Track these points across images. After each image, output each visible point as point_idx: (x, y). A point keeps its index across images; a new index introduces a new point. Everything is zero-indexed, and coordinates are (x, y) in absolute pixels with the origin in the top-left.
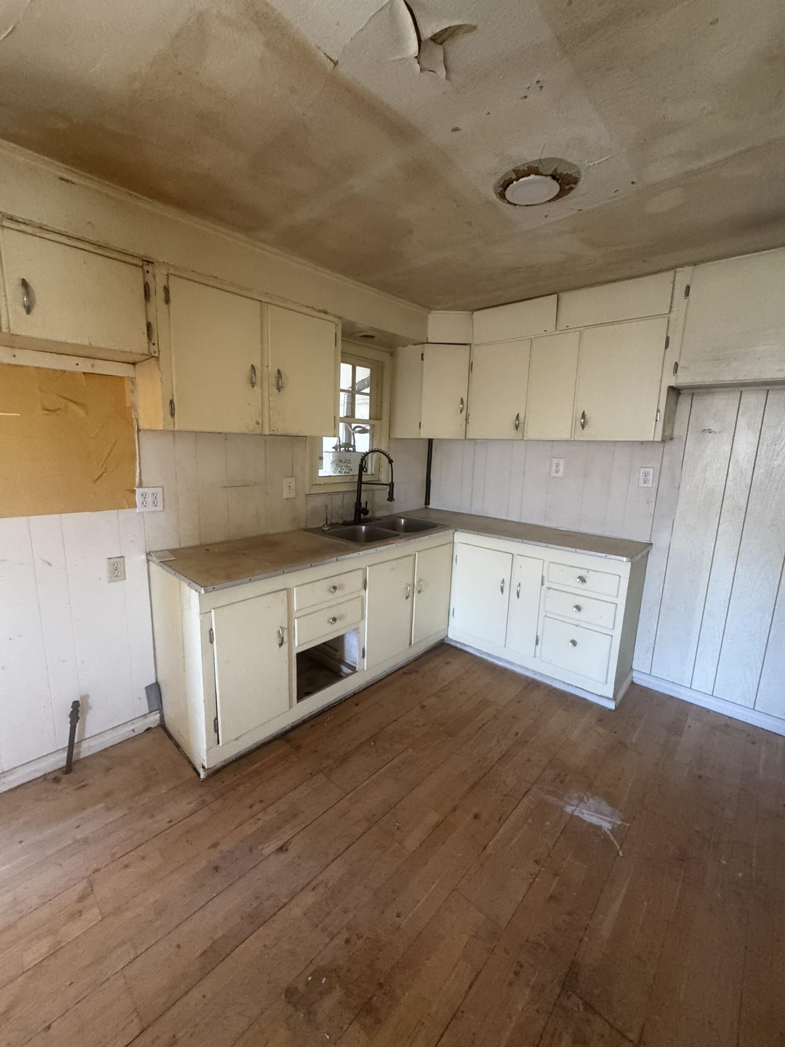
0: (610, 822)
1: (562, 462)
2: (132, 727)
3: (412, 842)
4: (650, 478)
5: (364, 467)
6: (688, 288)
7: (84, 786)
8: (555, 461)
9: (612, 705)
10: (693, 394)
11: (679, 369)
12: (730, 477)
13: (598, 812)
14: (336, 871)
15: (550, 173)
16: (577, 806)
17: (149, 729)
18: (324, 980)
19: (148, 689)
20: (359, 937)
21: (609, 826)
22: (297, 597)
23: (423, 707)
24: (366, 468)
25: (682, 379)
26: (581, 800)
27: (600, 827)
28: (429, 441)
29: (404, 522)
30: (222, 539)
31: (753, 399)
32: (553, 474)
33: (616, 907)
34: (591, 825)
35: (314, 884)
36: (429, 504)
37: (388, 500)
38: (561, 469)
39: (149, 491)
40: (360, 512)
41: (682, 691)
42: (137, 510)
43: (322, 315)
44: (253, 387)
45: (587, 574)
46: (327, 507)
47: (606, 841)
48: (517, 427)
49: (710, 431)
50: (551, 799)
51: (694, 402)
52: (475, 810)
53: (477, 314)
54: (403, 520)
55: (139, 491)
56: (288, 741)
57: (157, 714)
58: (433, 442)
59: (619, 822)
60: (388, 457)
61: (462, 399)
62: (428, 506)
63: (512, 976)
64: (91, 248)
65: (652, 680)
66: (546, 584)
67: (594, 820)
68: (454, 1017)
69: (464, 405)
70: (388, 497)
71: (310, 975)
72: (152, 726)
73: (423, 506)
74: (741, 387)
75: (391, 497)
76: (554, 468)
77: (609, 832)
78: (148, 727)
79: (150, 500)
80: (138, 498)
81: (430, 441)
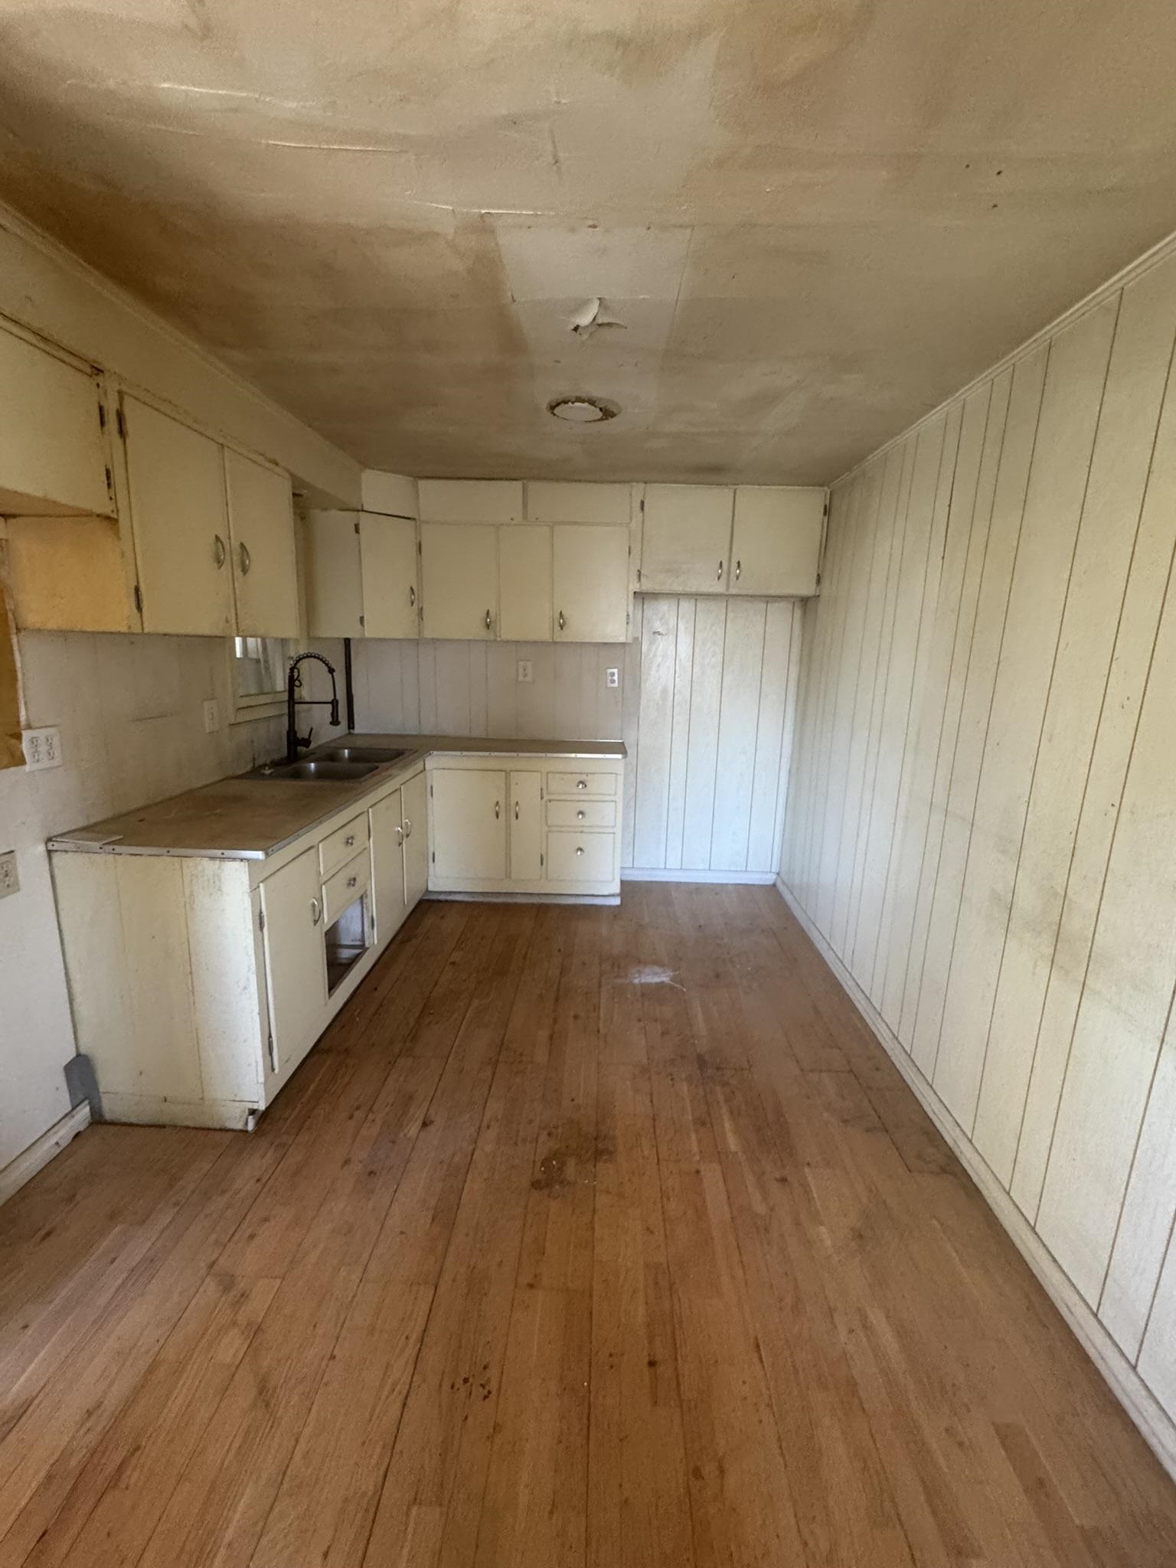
0: (667, 977)
1: (529, 664)
2: (53, 1141)
3: (541, 1056)
4: (616, 678)
5: (297, 679)
6: (642, 503)
7: (48, 1234)
8: (521, 663)
9: (617, 901)
10: (643, 598)
11: (642, 577)
12: (677, 675)
13: (656, 974)
14: (495, 1107)
15: (601, 406)
16: (640, 976)
17: (77, 1135)
18: (554, 1163)
19: (68, 1069)
20: (556, 1127)
21: (668, 979)
22: (324, 855)
23: (453, 963)
24: (299, 681)
25: (647, 586)
26: (639, 972)
27: (663, 982)
28: (345, 642)
29: (349, 753)
30: (140, 803)
31: (686, 606)
32: (521, 678)
33: (700, 1017)
34: (656, 984)
35: (484, 1125)
36: (353, 728)
37: (331, 723)
38: (529, 671)
39: (41, 734)
40: (296, 745)
41: (659, 873)
42: (27, 768)
43: (272, 466)
44: (220, 567)
45: (588, 778)
46: (252, 742)
47: (672, 988)
48: (488, 626)
49: (659, 633)
50: (619, 981)
51: (645, 606)
52: (572, 1013)
53: (422, 483)
54: (346, 751)
55: (26, 735)
56: (328, 1051)
57: (86, 1106)
58: (351, 641)
59: (672, 974)
60: (327, 665)
61: (412, 589)
62: (352, 731)
63: (670, 1082)
64: (34, 340)
65: (636, 872)
66: (546, 797)
67: (657, 980)
68: (654, 1120)
69: (414, 595)
70: (331, 720)
71: (541, 1167)
72: (81, 1128)
73: (347, 731)
74: (677, 596)
75: (335, 719)
76: (521, 670)
77: (670, 982)
78: (77, 1131)
79: (43, 748)
80: (25, 746)
81: (347, 642)
